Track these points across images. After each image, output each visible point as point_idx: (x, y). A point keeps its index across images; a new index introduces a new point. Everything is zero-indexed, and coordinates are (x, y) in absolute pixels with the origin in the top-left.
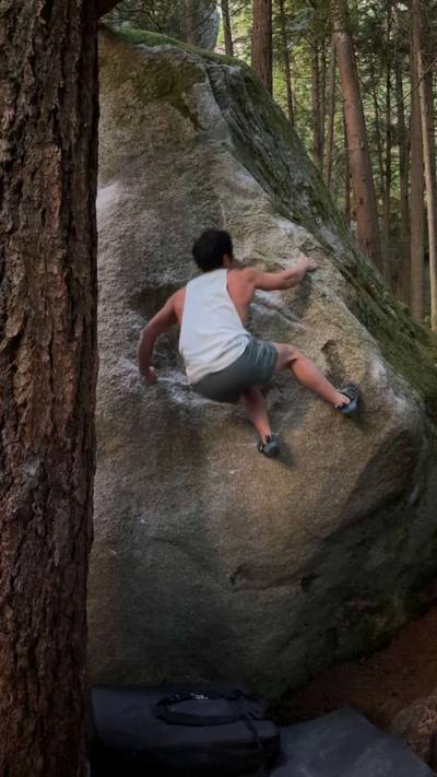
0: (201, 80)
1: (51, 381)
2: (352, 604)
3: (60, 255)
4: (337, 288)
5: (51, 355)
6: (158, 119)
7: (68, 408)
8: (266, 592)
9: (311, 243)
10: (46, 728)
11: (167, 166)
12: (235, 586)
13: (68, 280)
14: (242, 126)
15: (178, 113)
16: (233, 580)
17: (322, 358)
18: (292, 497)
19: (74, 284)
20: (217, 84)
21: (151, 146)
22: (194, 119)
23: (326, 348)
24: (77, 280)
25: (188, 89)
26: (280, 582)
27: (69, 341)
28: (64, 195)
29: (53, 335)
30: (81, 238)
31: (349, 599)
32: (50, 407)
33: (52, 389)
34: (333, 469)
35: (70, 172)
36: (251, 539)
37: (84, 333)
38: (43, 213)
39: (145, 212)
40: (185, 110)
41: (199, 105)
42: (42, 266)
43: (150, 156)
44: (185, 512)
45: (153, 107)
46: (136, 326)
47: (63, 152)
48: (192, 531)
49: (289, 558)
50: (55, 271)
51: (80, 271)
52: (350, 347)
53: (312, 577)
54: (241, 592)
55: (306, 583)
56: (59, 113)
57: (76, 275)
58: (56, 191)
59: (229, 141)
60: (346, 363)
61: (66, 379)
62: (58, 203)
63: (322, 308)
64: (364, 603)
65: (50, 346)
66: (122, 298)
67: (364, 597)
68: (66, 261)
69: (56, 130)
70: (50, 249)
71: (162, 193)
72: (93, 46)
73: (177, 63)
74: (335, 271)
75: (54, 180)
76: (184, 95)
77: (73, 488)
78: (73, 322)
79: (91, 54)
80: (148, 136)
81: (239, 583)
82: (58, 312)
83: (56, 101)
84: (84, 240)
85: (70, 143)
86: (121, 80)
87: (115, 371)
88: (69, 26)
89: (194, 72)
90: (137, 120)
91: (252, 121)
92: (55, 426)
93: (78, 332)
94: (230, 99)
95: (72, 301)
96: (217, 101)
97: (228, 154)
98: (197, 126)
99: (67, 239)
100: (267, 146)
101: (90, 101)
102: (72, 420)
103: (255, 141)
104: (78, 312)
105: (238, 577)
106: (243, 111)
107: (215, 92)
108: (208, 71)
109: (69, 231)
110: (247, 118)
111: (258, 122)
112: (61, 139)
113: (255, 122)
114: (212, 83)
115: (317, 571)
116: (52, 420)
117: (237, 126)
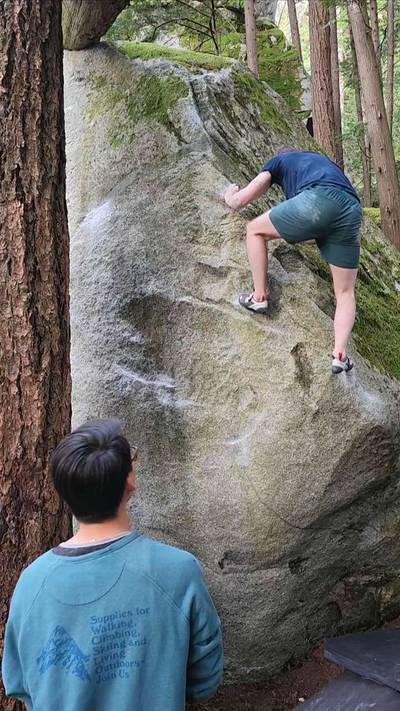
0: (185, 94)
1: (20, 409)
2: (351, 579)
3: (24, 298)
4: (309, 290)
5: (19, 388)
6: (145, 137)
7: (37, 432)
8: (255, 574)
11: (153, 181)
12: (224, 570)
13: (33, 320)
14: (224, 135)
15: (164, 129)
16: (221, 565)
17: (291, 360)
18: (268, 492)
19: (39, 322)
20: (200, 96)
21: (139, 163)
22: (178, 135)
23: (295, 350)
24: (43, 317)
25: (173, 104)
26: (268, 566)
27: (36, 372)
28: (27, 242)
29: (20, 370)
30: (46, 279)
31: (347, 575)
32: (19, 434)
33: (21, 417)
34: (305, 465)
35: (34, 222)
36: (234, 529)
37: (51, 364)
38: (9, 263)
39: (133, 226)
40: (170, 125)
41: (182, 120)
42: (9, 310)
43: (139, 174)
44: (173, 504)
45: (142, 125)
46: (126, 334)
47: (26, 206)
48: (181, 521)
49: (272, 545)
50: (21, 313)
51: (45, 308)
52: (317, 349)
53: (300, 560)
54: (230, 575)
55: (295, 565)
56: (21, 172)
57: (41, 313)
58: (19, 243)
59: (209, 152)
60: (314, 365)
61: (34, 406)
62: (22, 253)
63: (291, 311)
64: (366, 578)
65: (18, 379)
66: (114, 309)
67: (366, 573)
68: (32, 302)
69: (19, 187)
70: (16, 294)
71: (148, 208)
72: (56, 100)
73: (165, 78)
74: (307, 273)
75: (17, 233)
76: (169, 111)
77: (44, 501)
78: (40, 355)
79: (53, 107)
80: (136, 153)
81: (227, 567)
82: (25, 348)
83: (18, 160)
84: (49, 281)
85: (33, 197)
86: (116, 99)
87: (109, 376)
88: (29, 89)
89: (178, 87)
90: (128, 139)
91: (238, 125)
92: (25, 449)
93: (45, 363)
94: (212, 110)
95: (38, 336)
96: (200, 113)
97: (208, 165)
98: (180, 140)
99: (33, 282)
100: (254, 147)
101: (54, 152)
102: (41, 441)
103: (242, 144)
104: (45, 345)
105: (226, 562)
106: (229, 116)
107: (198, 104)
108: (191, 84)
109: (34, 275)
110: (233, 123)
111: (246, 124)
112: (24, 194)
113: (242, 126)
114: (195, 96)
115: (304, 555)
116: (22, 444)
117: (219, 135)
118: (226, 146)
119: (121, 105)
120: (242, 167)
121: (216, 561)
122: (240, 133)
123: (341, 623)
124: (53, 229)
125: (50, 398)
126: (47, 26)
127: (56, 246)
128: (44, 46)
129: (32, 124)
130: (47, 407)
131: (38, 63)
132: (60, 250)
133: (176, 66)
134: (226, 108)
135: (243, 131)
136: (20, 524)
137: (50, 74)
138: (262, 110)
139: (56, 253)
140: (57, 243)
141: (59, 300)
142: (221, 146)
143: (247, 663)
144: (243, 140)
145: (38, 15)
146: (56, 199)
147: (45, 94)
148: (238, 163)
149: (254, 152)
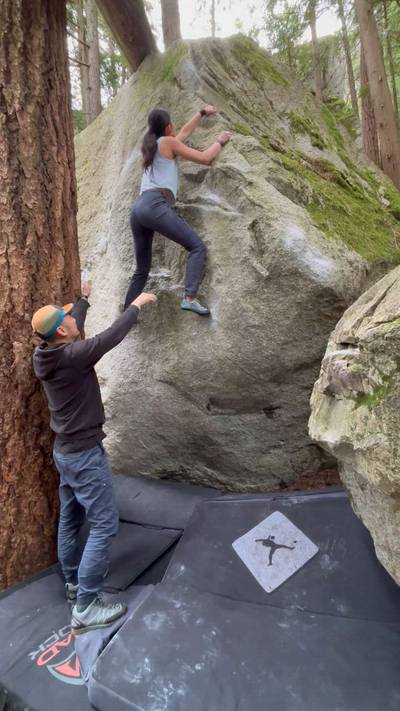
0: (186, 53)
1: (9, 276)
3: (8, 190)
4: (267, 175)
5: (8, 260)
6: (159, 96)
7: (24, 293)
8: (236, 417)
10: (17, 491)
12: (211, 412)
13: (16, 207)
14: (215, 77)
15: (170, 85)
16: (208, 407)
17: (249, 234)
19: (23, 209)
20: (196, 51)
22: (179, 85)
23: (253, 226)
24: (26, 205)
25: (177, 64)
26: (246, 410)
27: (21, 248)
28: (11, 146)
29: (8, 245)
30: (30, 176)
32: (7, 294)
33: (10, 281)
34: (261, 327)
35: (17, 130)
36: (212, 380)
37: (37, 242)
40: (175, 81)
41: (183, 73)
45: (158, 88)
47: (8, 116)
48: (177, 376)
49: (243, 394)
53: (273, 408)
54: (217, 416)
55: (269, 411)
57: (25, 202)
58: (3, 146)
59: (201, 91)
60: (266, 236)
62: (5, 155)
63: (248, 194)
65: (6, 253)
68: (15, 193)
69: (3, 102)
70: (2, 187)
75: (1, 138)
76: (175, 70)
78: (25, 235)
81: (213, 410)
82: (10, 230)
83: (1, 81)
85: (15, 110)
90: (149, 103)
91: (231, 73)
92: (13, 306)
93: (29, 241)
94: (204, 58)
95: (22, 221)
96: (195, 63)
99: (17, 178)
100: (246, 88)
103: (232, 86)
104: (29, 228)
105: (211, 406)
106: (223, 65)
107: (195, 58)
108: (192, 45)
109: (19, 173)
110: (227, 72)
113: (236, 74)
114: (193, 52)
115: (275, 404)
116: (11, 301)
117: (209, 76)
118: (216, 85)
119: (150, 82)
120: (230, 102)
121: (205, 406)
122: (233, 79)
123: (324, 460)
124: (38, 139)
125: (38, 269)
129: (15, 53)
130: (32, 275)
132: (46, 157)
134: (221, 60)
135: (236, 77)
142: (212, 86)
144: (236, 84)
148: (227, 99)
149: (246, 92)
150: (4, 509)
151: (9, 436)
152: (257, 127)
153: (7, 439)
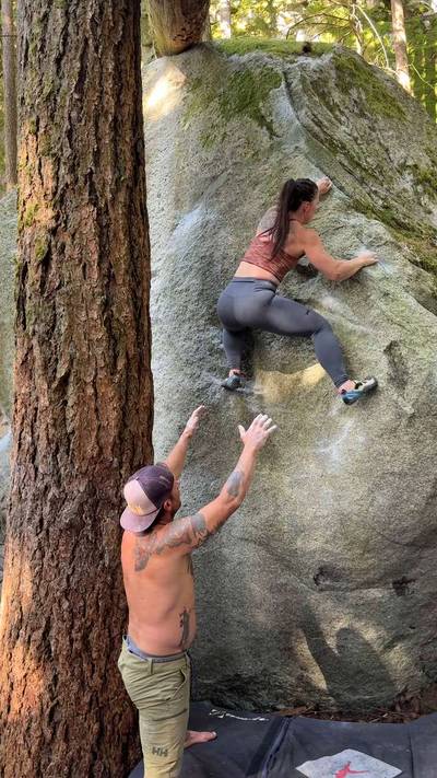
0: (277, 85)
1: (96, 410)
3: (99, 301)
4: (406, 283)
5: (96, 390)
6: (237, 135)
7: (114, 432)
8: (355, 594)
9: (381, 239)
10: (100, 699)
11: (243, 181)
12: (320, 586)
13: (108, 322)
14: (319, 124)
15: (255, 125)
16: (316, 580)
17: (384, 360)
18: (362, 502)
19: (115, 325)
20: (293, 85)
21: (230, 163)
22: (270, 129)
23: (390, 349)
24: (118, 320)
25: (265, 97)
26: (369, 584)
27: (112, 374)
28: (101, 246)
29: (96, 370)
30: (121, 282)
32: (95, 434)
33: (98, 417)
34: (402, 475)
35: (108, 226)
37: (128, 366)
38: (84, 267)
39: (222, 231)
40: (261, 120)
41: (274, 113)
42: (84, 313)
43: (229, 174)
45: (235, 123)
46: (216, 341)
47: (99, 209)
48: (272, 533)
49: (370, 562)
50: (96, 316)
51: (120, 311)
52: (412, 347)
53: (405, 581)
54: (328, 592)
55: (400, 586)
56: (94, 176)
57: (116, 315)
58: (93, 246)
59: (302, 144)
60: (410, 364)
61: (110, 407)
62: (96, 257)
63: (384, 307)
65: (94, 383)
66: (203, 316)
68: (106, 305)
69: (92, 191)
70: (90, 298)
71: (237, 210)
72: (130, 101)
73: (259, 70)
74: (405, 265)
75: (90, 237)
76: (261, 104)
77: (121, 500)
78: (115, 357)
79: (127, 109)
80: (228, 153)
81: (323, 584)
82: (99, 351)
83: (90, 164)
84: (124, 285)
85: (106, 200)
86: (210, 99)
87: (199, 384)
88: (101, 93)
89: (271, 79)
90: (220, 139)
91: (337, 113)
92: (101, 449)
93: (121, 364)
94: (306, 98)
95: (113, 339)
96: (293, 103)
97: (301, 157)
98: (272, 133)
99: (107, 286)
100: (355, 134)
101: (128, 154)
102: (118, 442)
103: (341, 133)
104: (120, 348)
105: (321, 578)
106: (327, 104)
107: (291, 94)
108: (285, 73)
109: (109, 278)
110: (331, 111)
111: (346, 111)
112: (97, 198)
113: (342, 113)
114: (288, 85)
115: (409, 576)
116: (98, 443)
117: (313, 125)
118: (322, 135)
119: (214, 104)
120: (340, 157)
121: (311, 576)
122: (340, 121)
124: (129, 233)
125: (127, 400)
126: (120, 28)
127: (131, 249)
128: (118, 49)
129: (105, 128)
130: (123, 409)
131: (111, 66)
132: (136, 254)
133: (271, 57)
134: (323, 96)
135: (343, 119)
136: (96, 521)
137: (123, 75)
138: (367, 94)
139: (132, 257)
140: (132, 247)
141: (135, 304)
142: (316, 136)
143: (353, 690)
144: (343, 128)
145: (111, 18)
146: (132, 201)
147: (118, 96)
148: (335, 152)
149: (356, 139)
150: (86, 725)
151: (92, 624)
152: (375, 192)
153: (89, 629)
